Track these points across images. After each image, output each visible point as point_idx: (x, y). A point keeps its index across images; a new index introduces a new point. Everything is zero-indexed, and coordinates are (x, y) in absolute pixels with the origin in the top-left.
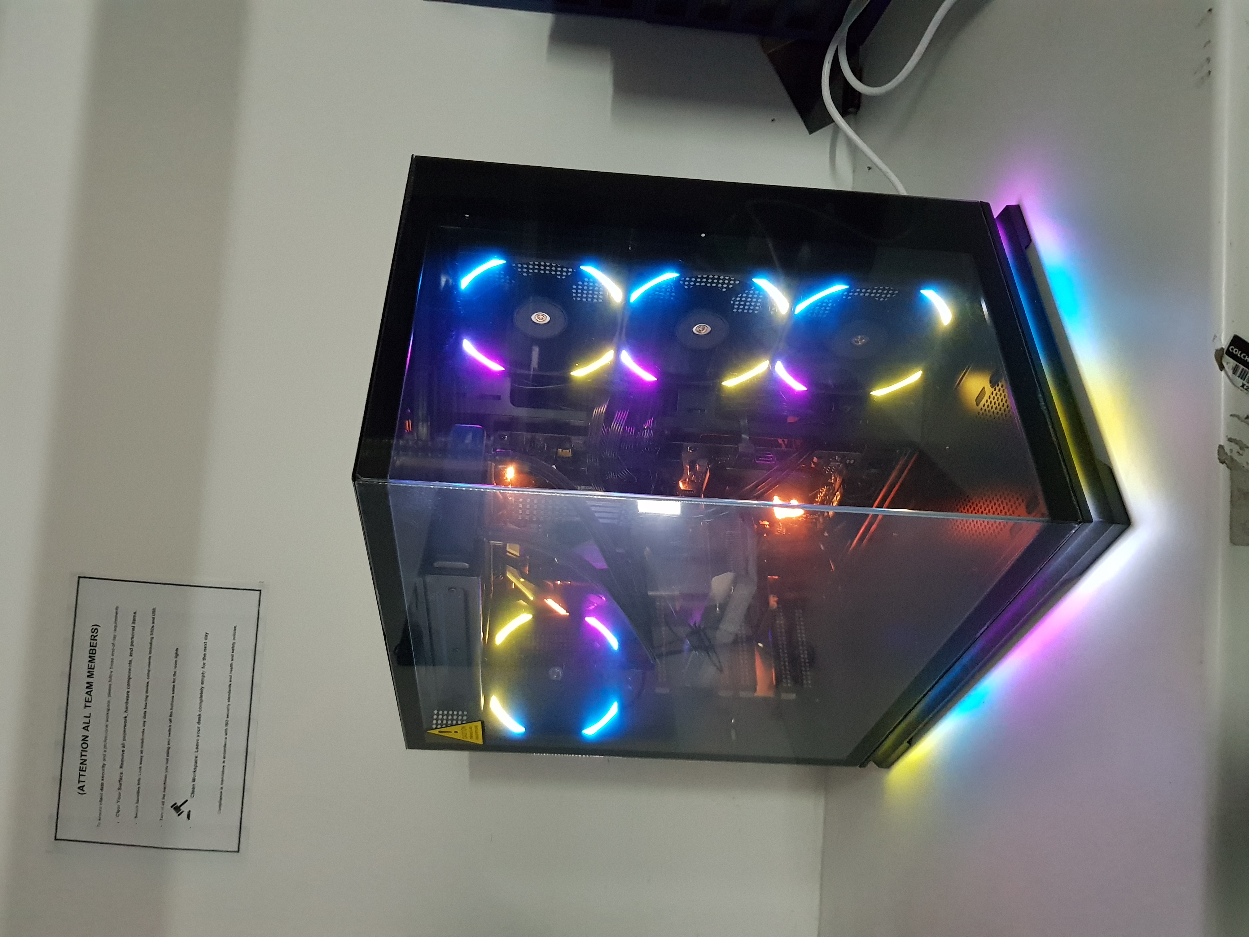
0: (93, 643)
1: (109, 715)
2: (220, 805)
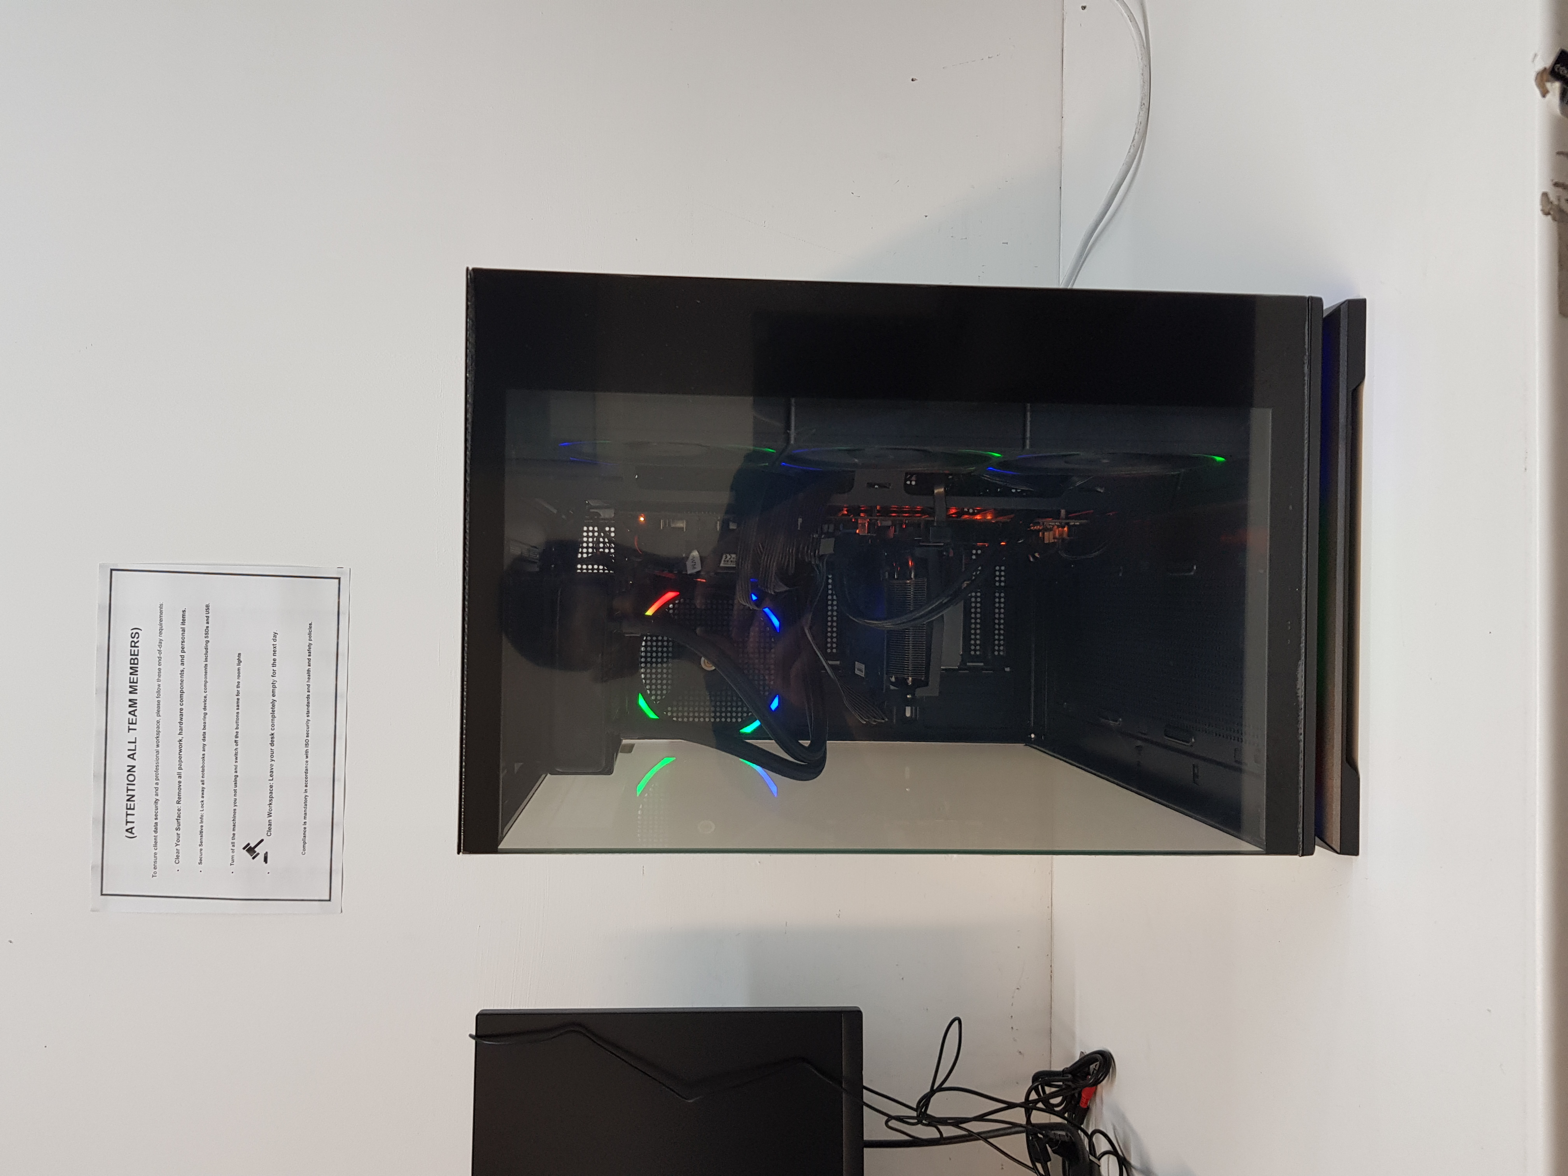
0: (134, 651)
1: (160, 739)
2: (305, 843)
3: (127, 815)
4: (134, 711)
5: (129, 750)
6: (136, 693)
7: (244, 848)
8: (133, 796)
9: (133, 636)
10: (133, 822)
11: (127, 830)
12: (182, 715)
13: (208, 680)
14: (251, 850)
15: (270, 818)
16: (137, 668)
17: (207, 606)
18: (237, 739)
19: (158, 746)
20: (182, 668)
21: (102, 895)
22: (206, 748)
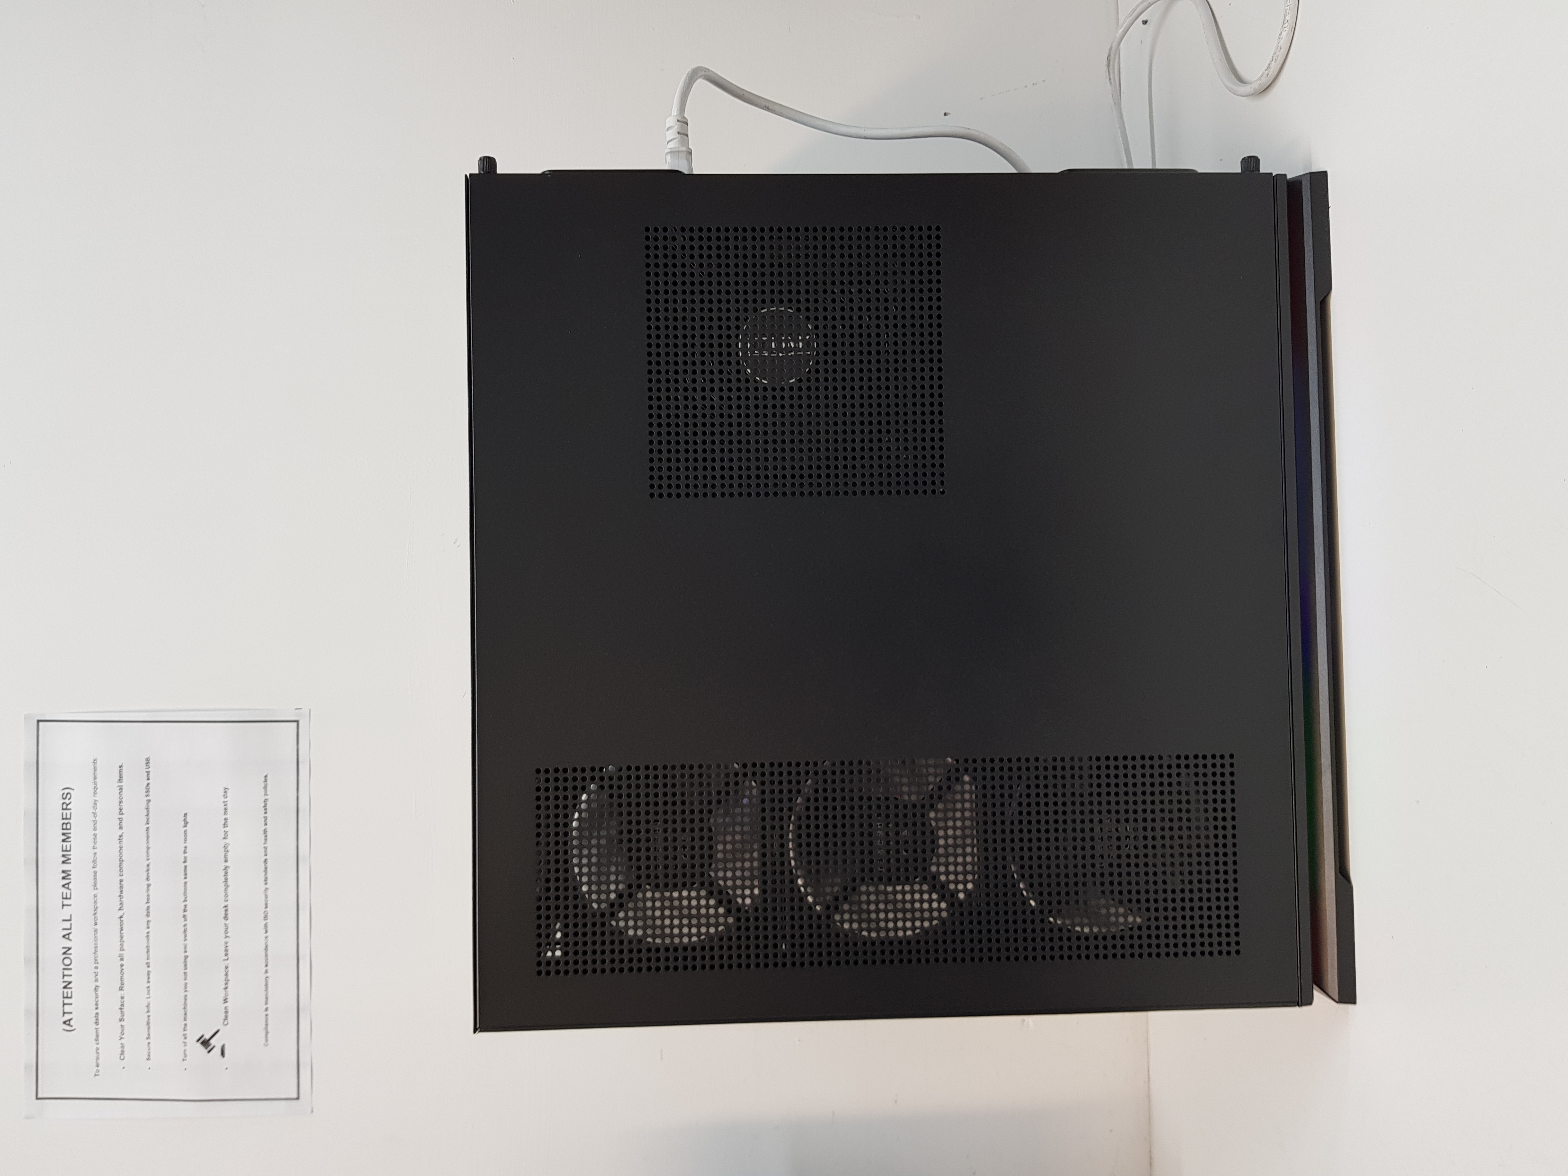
0: (66, 814)
1: (98, 915)
2: (267, 1033)
3: (64, 1004)
4: (68, 884)
5: (64, 929)
6: (70, 863)
7: (198, 1041)
8: (70, 983)
9: (64, 796)
10: (71, 1013)
11: (64, 1022)
12: (121, 887)
13: (150, 845)
14: (205, 1043)
15: (226, 1005)
16: (70, 834)
17: (148, 760)
18: (185, 914)
19: (96, 924)
20: (120, 832)
21: (37, 1098)
22: (151, 924)
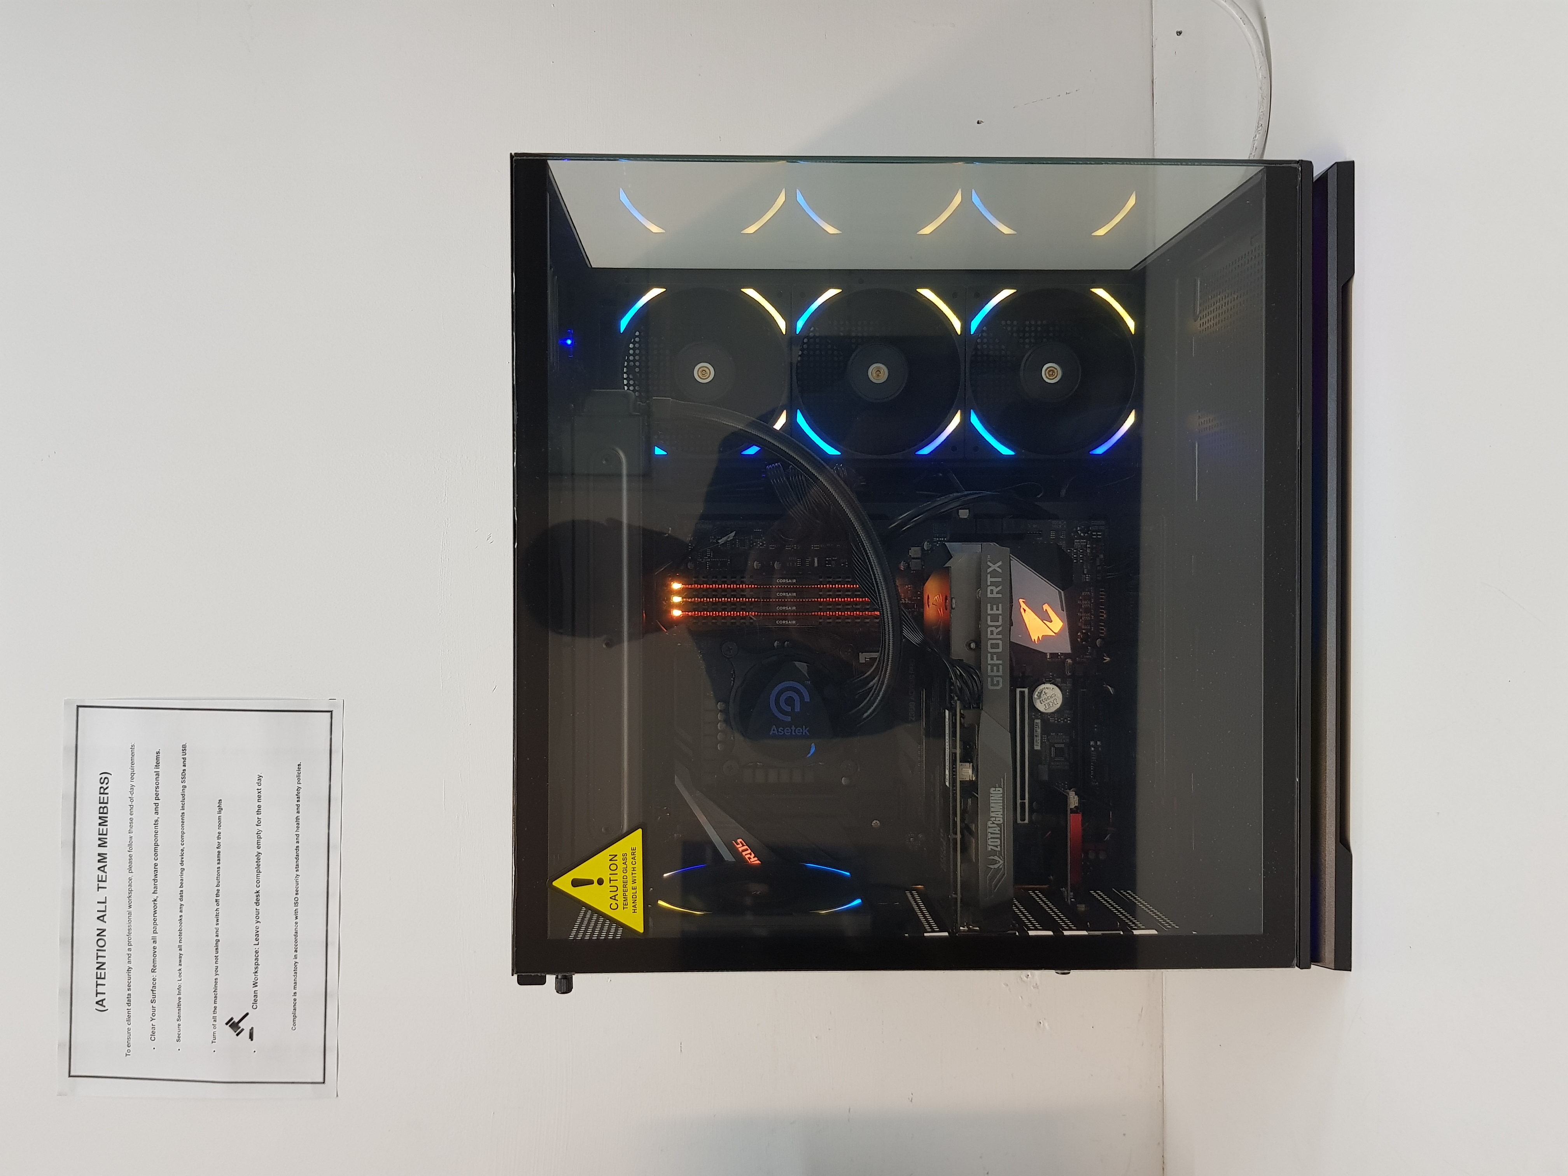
0: (103, 798)
1: (132, 898)
2: (295, 1017)
3: (97, 985)
4: (104, 867)
5: (98, 911)
6: (106, 846)
7: (227, 1024)
8: (104, 964)
9: (102, 781)
10: (104, 993)
11: (97, 1003)
12: (156, 871)
13: (185, 831)
14: (234, 1025)
15: (256, 989)
16: (107, 817)
17: (184, 747)
18: (218, 898)
19: (130, 907)
20: (156, 817)
21: (70, 1076)
22: (184, 907)
